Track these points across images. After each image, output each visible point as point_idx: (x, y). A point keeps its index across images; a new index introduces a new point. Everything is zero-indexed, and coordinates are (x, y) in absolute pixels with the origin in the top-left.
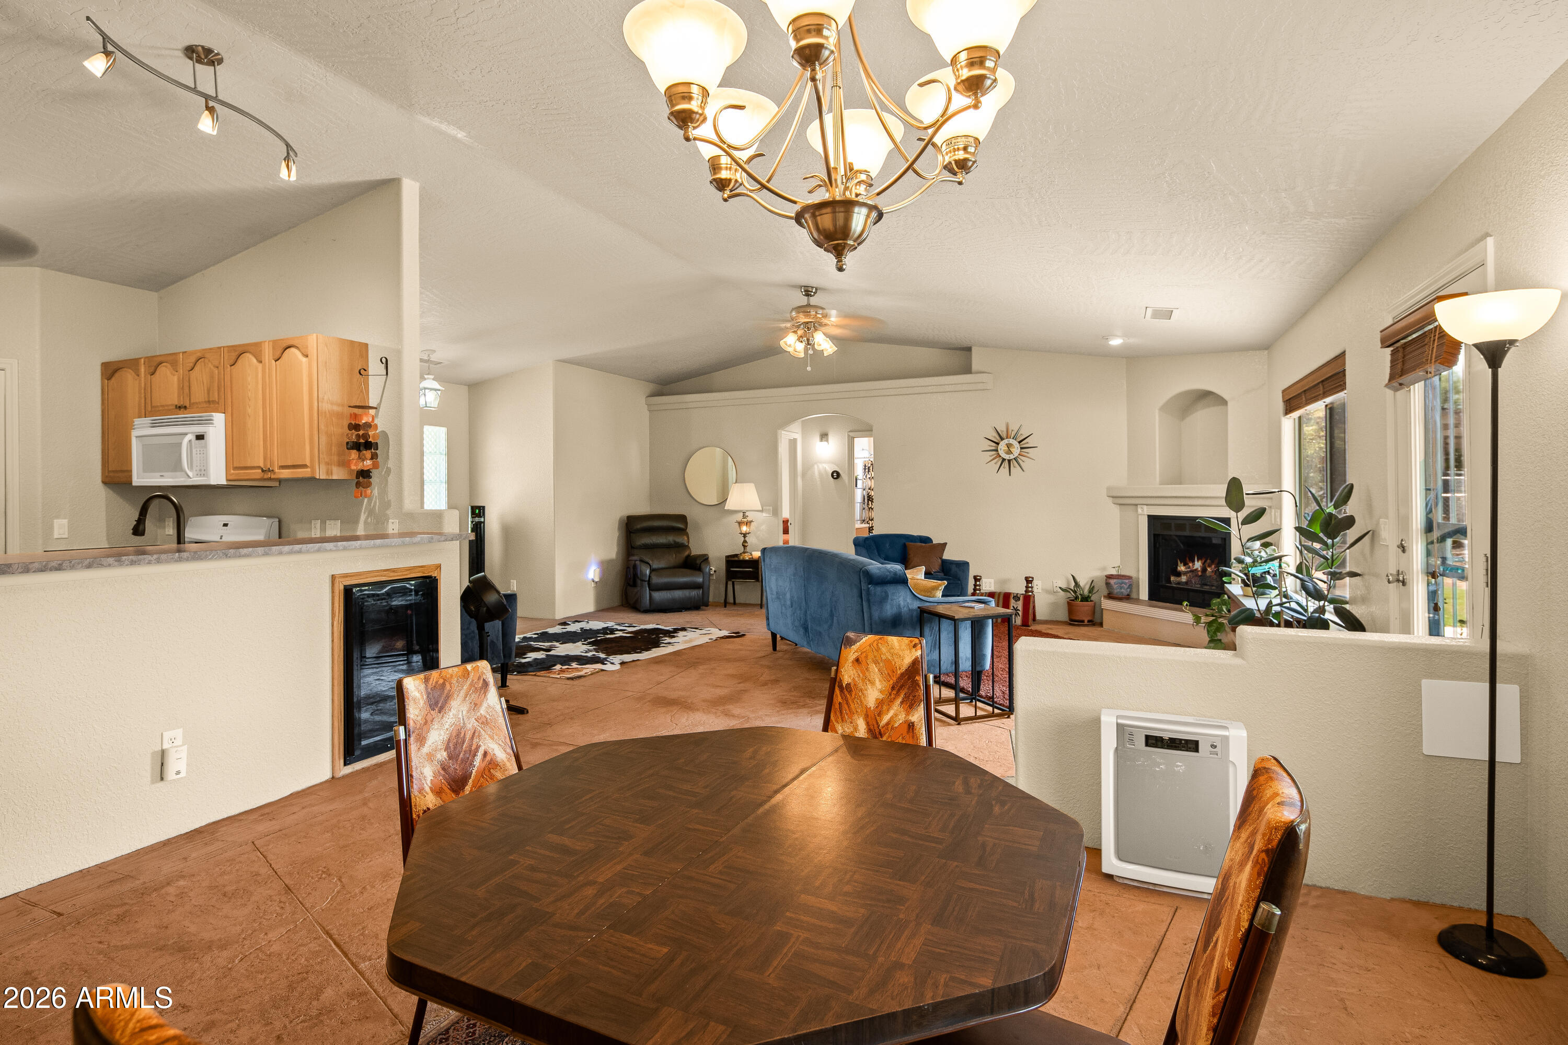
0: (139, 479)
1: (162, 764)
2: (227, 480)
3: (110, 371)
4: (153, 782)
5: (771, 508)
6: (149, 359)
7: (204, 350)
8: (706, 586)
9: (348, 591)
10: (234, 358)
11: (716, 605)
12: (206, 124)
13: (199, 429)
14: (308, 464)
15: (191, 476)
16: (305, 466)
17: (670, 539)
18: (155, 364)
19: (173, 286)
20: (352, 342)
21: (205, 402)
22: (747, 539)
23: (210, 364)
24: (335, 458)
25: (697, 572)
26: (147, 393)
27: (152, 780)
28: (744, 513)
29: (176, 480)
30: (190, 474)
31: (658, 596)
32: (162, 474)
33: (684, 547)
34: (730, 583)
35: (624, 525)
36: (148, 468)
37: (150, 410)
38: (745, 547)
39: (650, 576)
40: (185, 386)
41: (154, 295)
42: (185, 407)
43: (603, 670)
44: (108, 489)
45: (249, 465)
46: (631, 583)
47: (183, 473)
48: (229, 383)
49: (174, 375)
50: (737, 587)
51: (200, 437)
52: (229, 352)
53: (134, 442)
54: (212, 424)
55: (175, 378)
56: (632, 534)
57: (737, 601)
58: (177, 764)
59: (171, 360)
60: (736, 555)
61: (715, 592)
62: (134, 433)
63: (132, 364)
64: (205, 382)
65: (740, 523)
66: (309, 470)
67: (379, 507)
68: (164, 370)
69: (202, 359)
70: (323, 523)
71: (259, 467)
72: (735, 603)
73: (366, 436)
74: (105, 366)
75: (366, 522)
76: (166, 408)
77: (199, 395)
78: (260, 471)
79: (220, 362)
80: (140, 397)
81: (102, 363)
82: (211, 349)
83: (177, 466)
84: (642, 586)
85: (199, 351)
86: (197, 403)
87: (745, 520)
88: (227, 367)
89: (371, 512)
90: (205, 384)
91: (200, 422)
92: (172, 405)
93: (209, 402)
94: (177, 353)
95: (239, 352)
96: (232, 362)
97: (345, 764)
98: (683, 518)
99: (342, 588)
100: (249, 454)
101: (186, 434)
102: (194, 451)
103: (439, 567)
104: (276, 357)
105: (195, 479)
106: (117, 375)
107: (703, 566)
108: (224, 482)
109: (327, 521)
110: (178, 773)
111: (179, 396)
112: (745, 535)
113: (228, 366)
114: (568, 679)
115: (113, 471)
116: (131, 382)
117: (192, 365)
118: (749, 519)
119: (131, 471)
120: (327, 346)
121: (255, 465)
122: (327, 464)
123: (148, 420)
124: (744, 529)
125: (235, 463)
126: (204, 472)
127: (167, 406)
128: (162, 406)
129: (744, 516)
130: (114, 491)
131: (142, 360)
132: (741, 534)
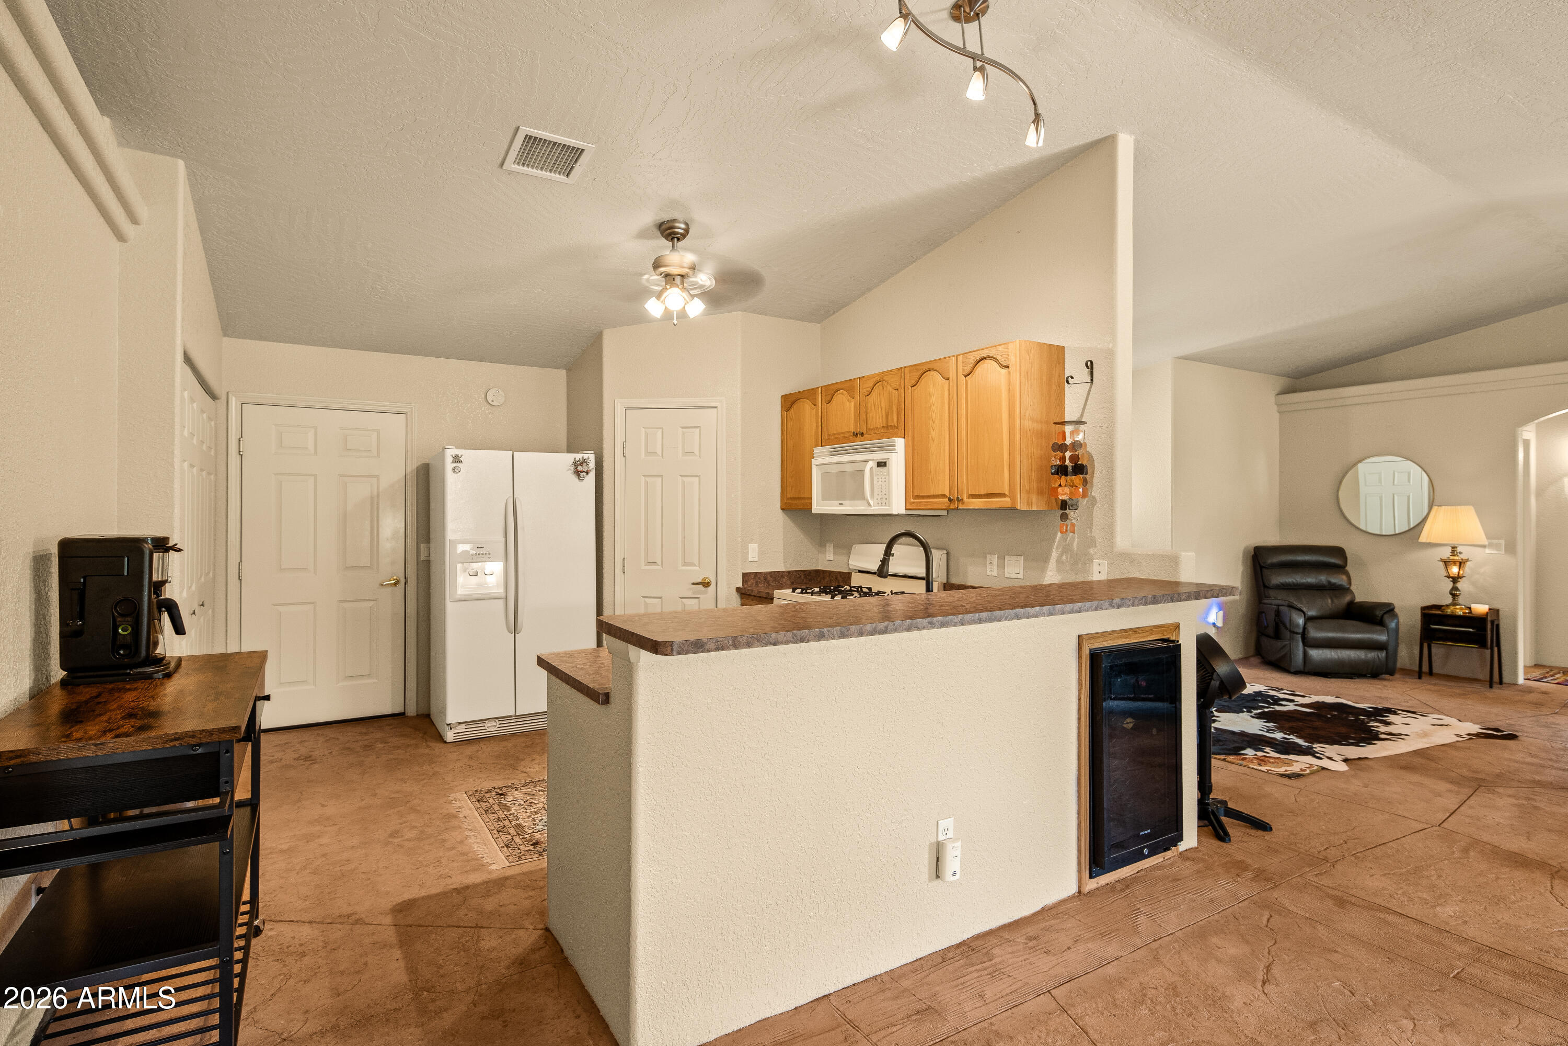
0: (819, 506)
1: (938, 858)
2: (906, 509)
3: (789, 402)
4: (930, 880)
5: (1503, 542)
6: (826, 388)
7: (883, 373)
8: (1391, 648)
9: (1095, 657)
10: (916, 378)
11: (1406, 672)
12: (976, 90)
13: (881, 456)
14: (1007, 493)
15: (872, 504)
16: (1002, 495)
17: (1323, 578)
18: (831, 392)
19: (834, 316)
20: (1050, 346)
21: (883, 427)
22: (1459, 585)
23: (889, 387)
24: (1035, 485)
25: (1379, 628)
26: (823, 421)
27: (929, 877)
28: (1453, 548)
29: (856, 508)
30: (871, 502)
31: (1315, 653)
32: (841, 502)
33: (1344, 590)
34: (1425, 645)
35: (1250, 560)
36: (826, 497)
37: (827, 438)
38: (1454, 596)
39: (1304, 628)
40: (861, 413)
41: (816, 327)
42: (862, 434)
43: (1324, 769)
44: (787, 518)
45: (932, 494)
46: (1270, 631)
47: (865, 502)
48: (910, 406)
49: (850, 402)
50: (1434, 650)
51: (882, 464)
52: (910, 372)
53: (814, 468)
54: (895, 450)
55: (853, 404)
56: (1264, 569)
57: (1435, 670)
58: (952, 864)
59: (848, 386)
60: (1438, 607)
61: (1407, 654)
62: (814, 462)
63: (809, 394)
64: (883, 406)
65: (1446, 563)
66: (1007, 499)
67: (1078, 544)
68: (841, 398)
69: (881, 383)
70: (1002, 558)
71: (944, 496)
72: (1431, 673)
73: (1074, 458)
74: (785, 398)
75: (1059, 561)
76: (842, 435)
77: (876, 419)
78: (947, 500)
79: (900, 385)
80: (817, 426)
81: (782, 396)
82: (890, 371)
83: (859, 494)
84: (1291, 639)
85: (878, 374)
86: (874, 429)
87: (1456, 558)
88: (908, 388)
89: (1066, 549)
90: (883, 409)
91: (881, 448)
92: (849, 432)
93: (887, 427)
94: (854, 379)
95: (922, 371)
96: (913, 383)
97: (1091, 877)
98: (1339, 552)
99: (1088, 652)
100: (932, 481)
101: (867, 461)
102: (875, 479)
103: (1177, 627)
104: (967, 372)
105: (877, 509)
106: (795, 406)
107: (1387, 619)
108: (903, 512)
109: (1007, 558)
110: (954, 874)
111: (856, 426)
112: (1455, 580)
113: (910, 387)
114: (1282, 775)
115: (791, 498)
116: (808, 412)
117: (869, 389)
118: (1462, 556)
119: (811, 498)
120: (1028, 353)
121: (940, 493)
122: (1028, 492)
123: (827, 449)
124: (1454, 570)
125: (915, 491)
126: (886, 500)
127: (843, 433)
128: (839, 434)
129: (1454, 552)
130: (789, 517)
131: (820, 389)
132: (1449, 577)
